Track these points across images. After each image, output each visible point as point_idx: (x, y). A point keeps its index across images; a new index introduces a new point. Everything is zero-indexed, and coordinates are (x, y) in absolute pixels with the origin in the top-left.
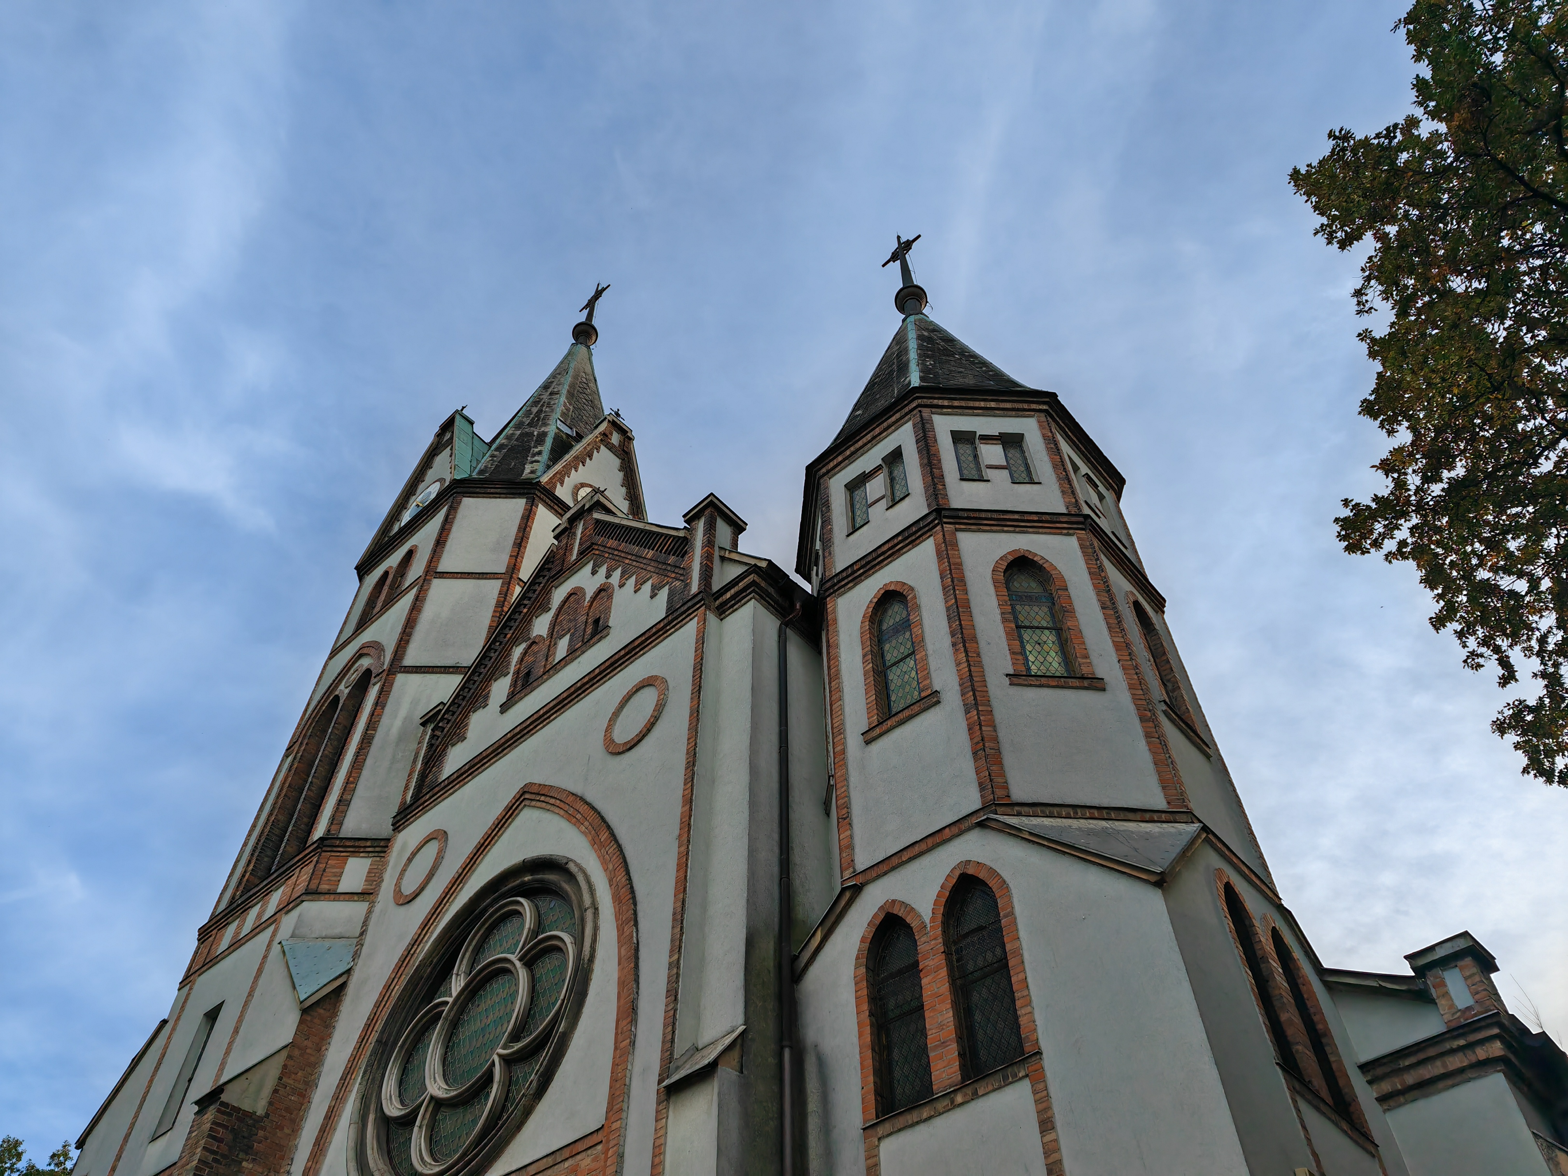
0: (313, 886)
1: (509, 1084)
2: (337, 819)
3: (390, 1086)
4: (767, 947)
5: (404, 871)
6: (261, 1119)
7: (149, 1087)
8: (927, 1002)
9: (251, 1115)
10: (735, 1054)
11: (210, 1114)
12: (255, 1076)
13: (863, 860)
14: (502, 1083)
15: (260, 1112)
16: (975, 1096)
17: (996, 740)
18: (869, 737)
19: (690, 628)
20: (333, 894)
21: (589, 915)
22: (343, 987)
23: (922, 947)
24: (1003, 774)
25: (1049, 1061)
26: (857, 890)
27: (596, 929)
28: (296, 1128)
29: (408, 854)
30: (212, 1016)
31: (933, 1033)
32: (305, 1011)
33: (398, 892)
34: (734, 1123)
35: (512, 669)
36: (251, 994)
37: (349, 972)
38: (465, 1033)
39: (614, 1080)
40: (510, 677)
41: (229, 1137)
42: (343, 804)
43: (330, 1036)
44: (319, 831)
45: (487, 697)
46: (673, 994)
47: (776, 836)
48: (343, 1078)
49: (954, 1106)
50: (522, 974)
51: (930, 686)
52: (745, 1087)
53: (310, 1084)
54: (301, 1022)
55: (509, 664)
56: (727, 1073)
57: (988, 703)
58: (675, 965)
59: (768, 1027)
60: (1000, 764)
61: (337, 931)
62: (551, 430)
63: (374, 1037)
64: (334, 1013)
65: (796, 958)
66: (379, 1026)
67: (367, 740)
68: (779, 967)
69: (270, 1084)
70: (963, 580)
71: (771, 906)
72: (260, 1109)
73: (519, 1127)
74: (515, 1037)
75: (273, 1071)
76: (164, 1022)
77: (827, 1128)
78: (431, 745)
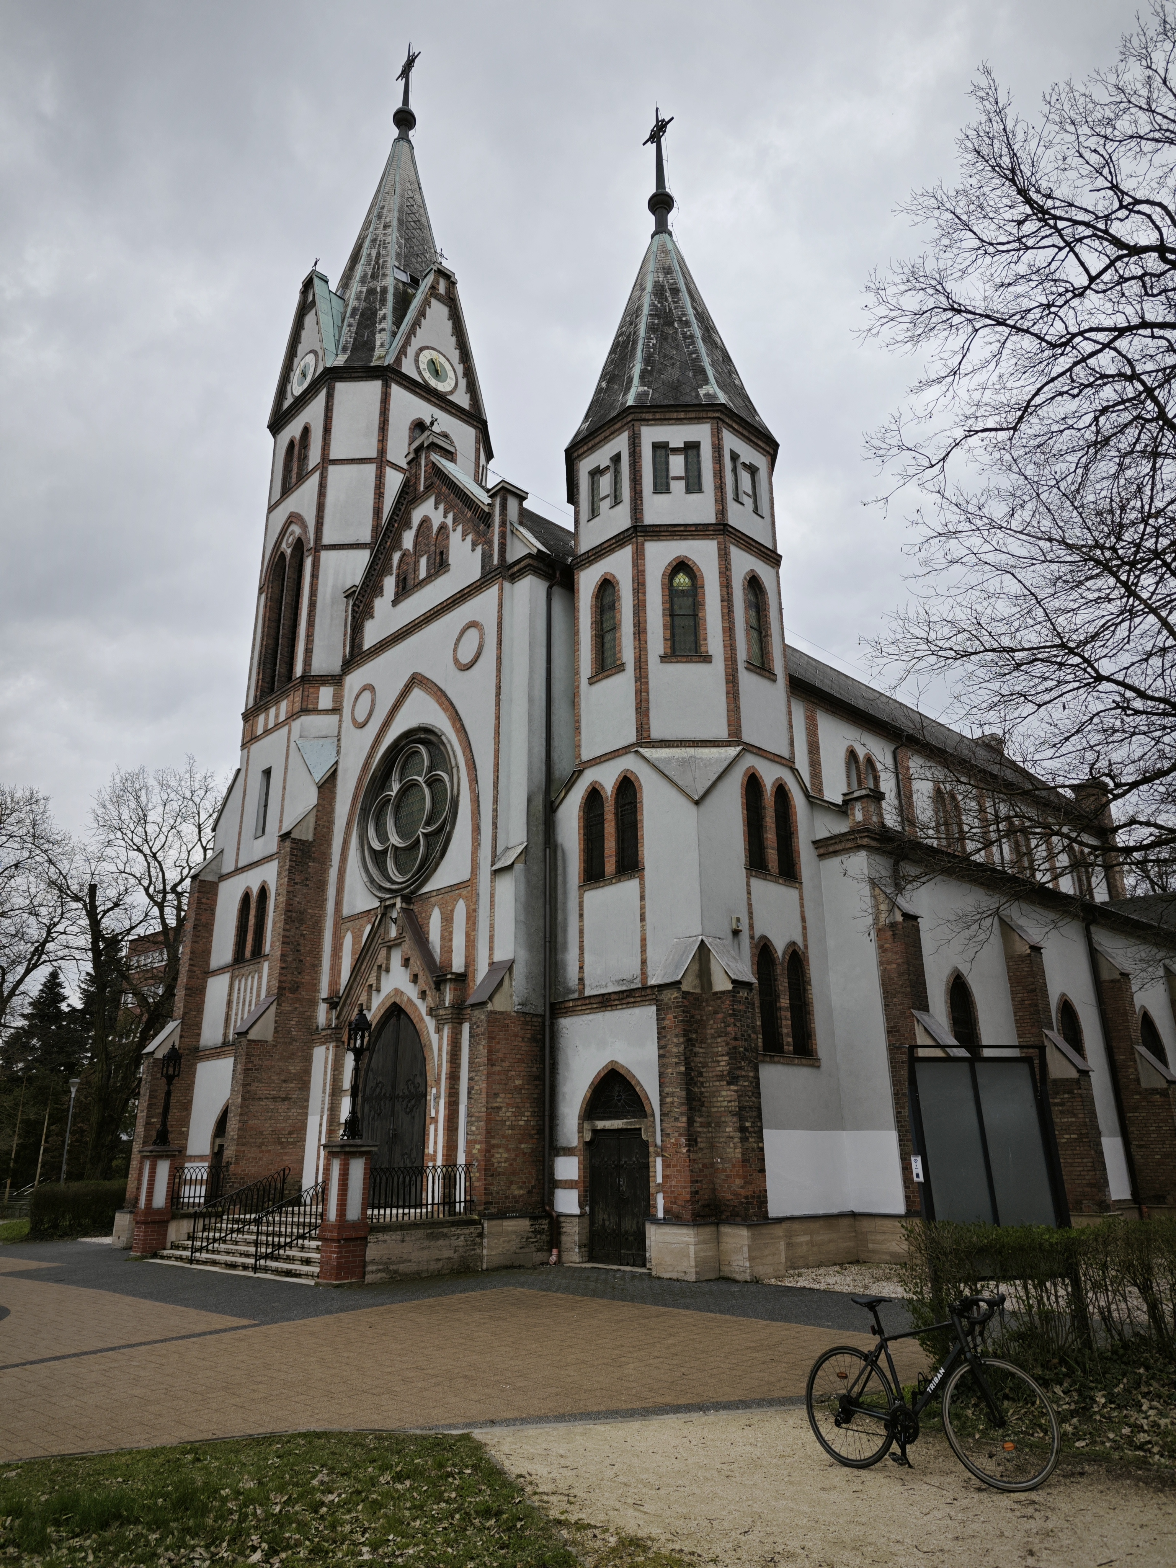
0: (304, 706)
1: (428, 846)
2: (307, 662)
3: (371, 832)
4: (539, 800)
5: (354, 706)
6: (311, 843)
7: (243, 807)
8: (606, 835)
9: (307, 841)
10: (523, 856)
11: (288, 844)
12: (304, 823)
13: (586, 756)
14: (424, 846)
15: (311, 839)
16: (620, 881)
17: (648, 701)
18: (592, 681)
19: (494, 590)
20: (316, 711)
21: (455, 770)
22: (335, 771)
23: (606, 809)
24: (648, 723)
25: (647, 873)
26: (581, 772)
27: (459, 779)
28: (329, 845)
29: (354, 695)
30: (267, 773)
31: (607, 852)
32: (319, 788)
33: (354, 720)
34: (522, 887)
35: (394, 572)
36: (286, 768)
37: (337, 762)
38: (403, 813)
39: (473, 860)
40: (394, 576)
41: (300, 854)
42: (308, 651)
43: (335, 798)
44: (298, 671)
45: (381, 589)
46: (495, 825)
47: (544, 735)
48: (348, 824)
49: (612, 884)
50: (427, 791)
51: (620, 659)
52: (528, 871)
53: (330, 823)
54: (319, 793)
55: (391, 567)
56: (519, 867)
57: (647, 677)
58: (495, 810)
59: (540, 839)
60: (648, 717)
61: (324, 733)
62: (389, 282)
63: (359, 806)
64: (335, 786)
65: (553, 802)
66: (360, 799)
67: (312, 605)
68: (545, 807)
69: (312, 825)
70: (644, 585)
71: (541, 776)
72: (310, 838)
73: (435, 870)
74: (428, 823)
75: (312, 820)
76: (239, 770)
77: (565, 883)
78: (353, 617)
